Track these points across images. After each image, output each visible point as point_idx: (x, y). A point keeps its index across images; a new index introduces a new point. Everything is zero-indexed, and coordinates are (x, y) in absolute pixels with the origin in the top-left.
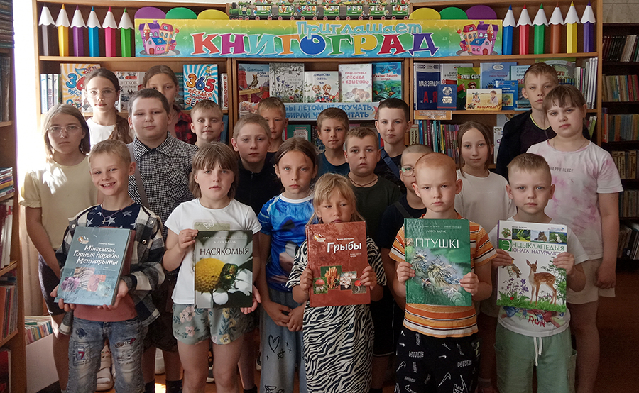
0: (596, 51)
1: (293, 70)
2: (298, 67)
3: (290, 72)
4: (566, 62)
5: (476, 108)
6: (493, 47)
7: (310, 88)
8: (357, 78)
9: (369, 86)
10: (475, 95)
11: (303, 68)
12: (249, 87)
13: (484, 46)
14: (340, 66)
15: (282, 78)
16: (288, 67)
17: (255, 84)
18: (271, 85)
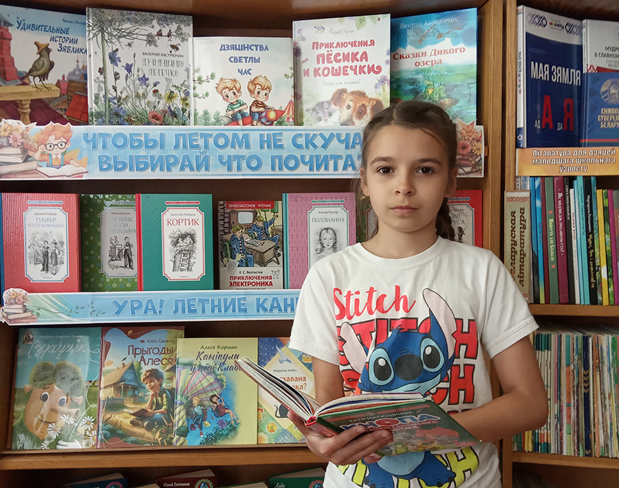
1: (159, 34)
2: (174, 27)
3: (150, 40)
7: (210, 87)
8: (346, 58)
9: (382, 81)
11: (188, 29)
12: (23, 79)
14: (298, 24)
15: (125, 56)
16: (145, 22)
17: (42, 69)
18: (93, 74)
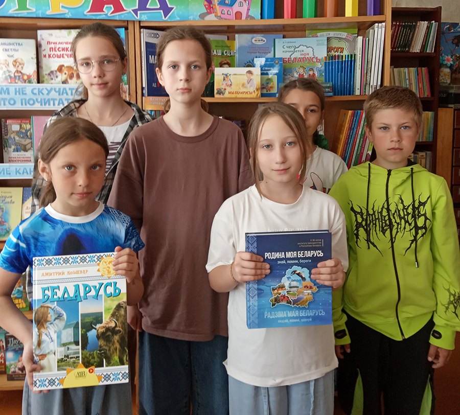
0: (383, 14)
4: (346, 34)
5: (227, 95)
6: (248, 10)
8: (63, 49)
10: (226, 76)
13: (236, 8)
14: (39, 32)
